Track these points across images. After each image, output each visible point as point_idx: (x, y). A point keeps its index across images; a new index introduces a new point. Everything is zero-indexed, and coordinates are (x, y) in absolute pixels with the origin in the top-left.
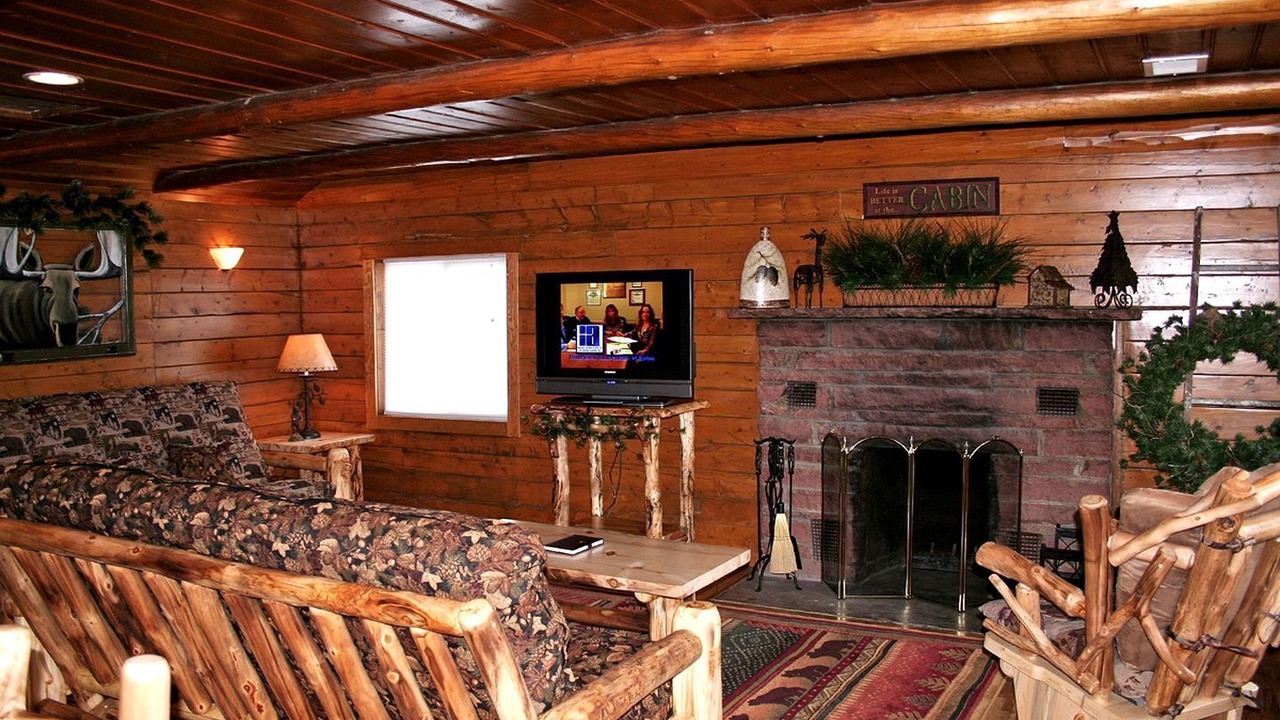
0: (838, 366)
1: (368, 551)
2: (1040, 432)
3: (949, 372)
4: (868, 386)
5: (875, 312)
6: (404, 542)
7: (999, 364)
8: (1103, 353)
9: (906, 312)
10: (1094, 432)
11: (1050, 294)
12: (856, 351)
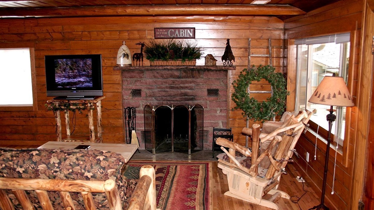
0: (148, 84)
1: (60, 167)
2: (208, 102)
3: (182, 85)
4: (157, 90)
5: (161, 68)
6: (75, 163)
7: (196, 82)
8: (225, 79)
9: (170, 67)
10: (223, 101)
11: (211, 62)
12: (154, 79)
